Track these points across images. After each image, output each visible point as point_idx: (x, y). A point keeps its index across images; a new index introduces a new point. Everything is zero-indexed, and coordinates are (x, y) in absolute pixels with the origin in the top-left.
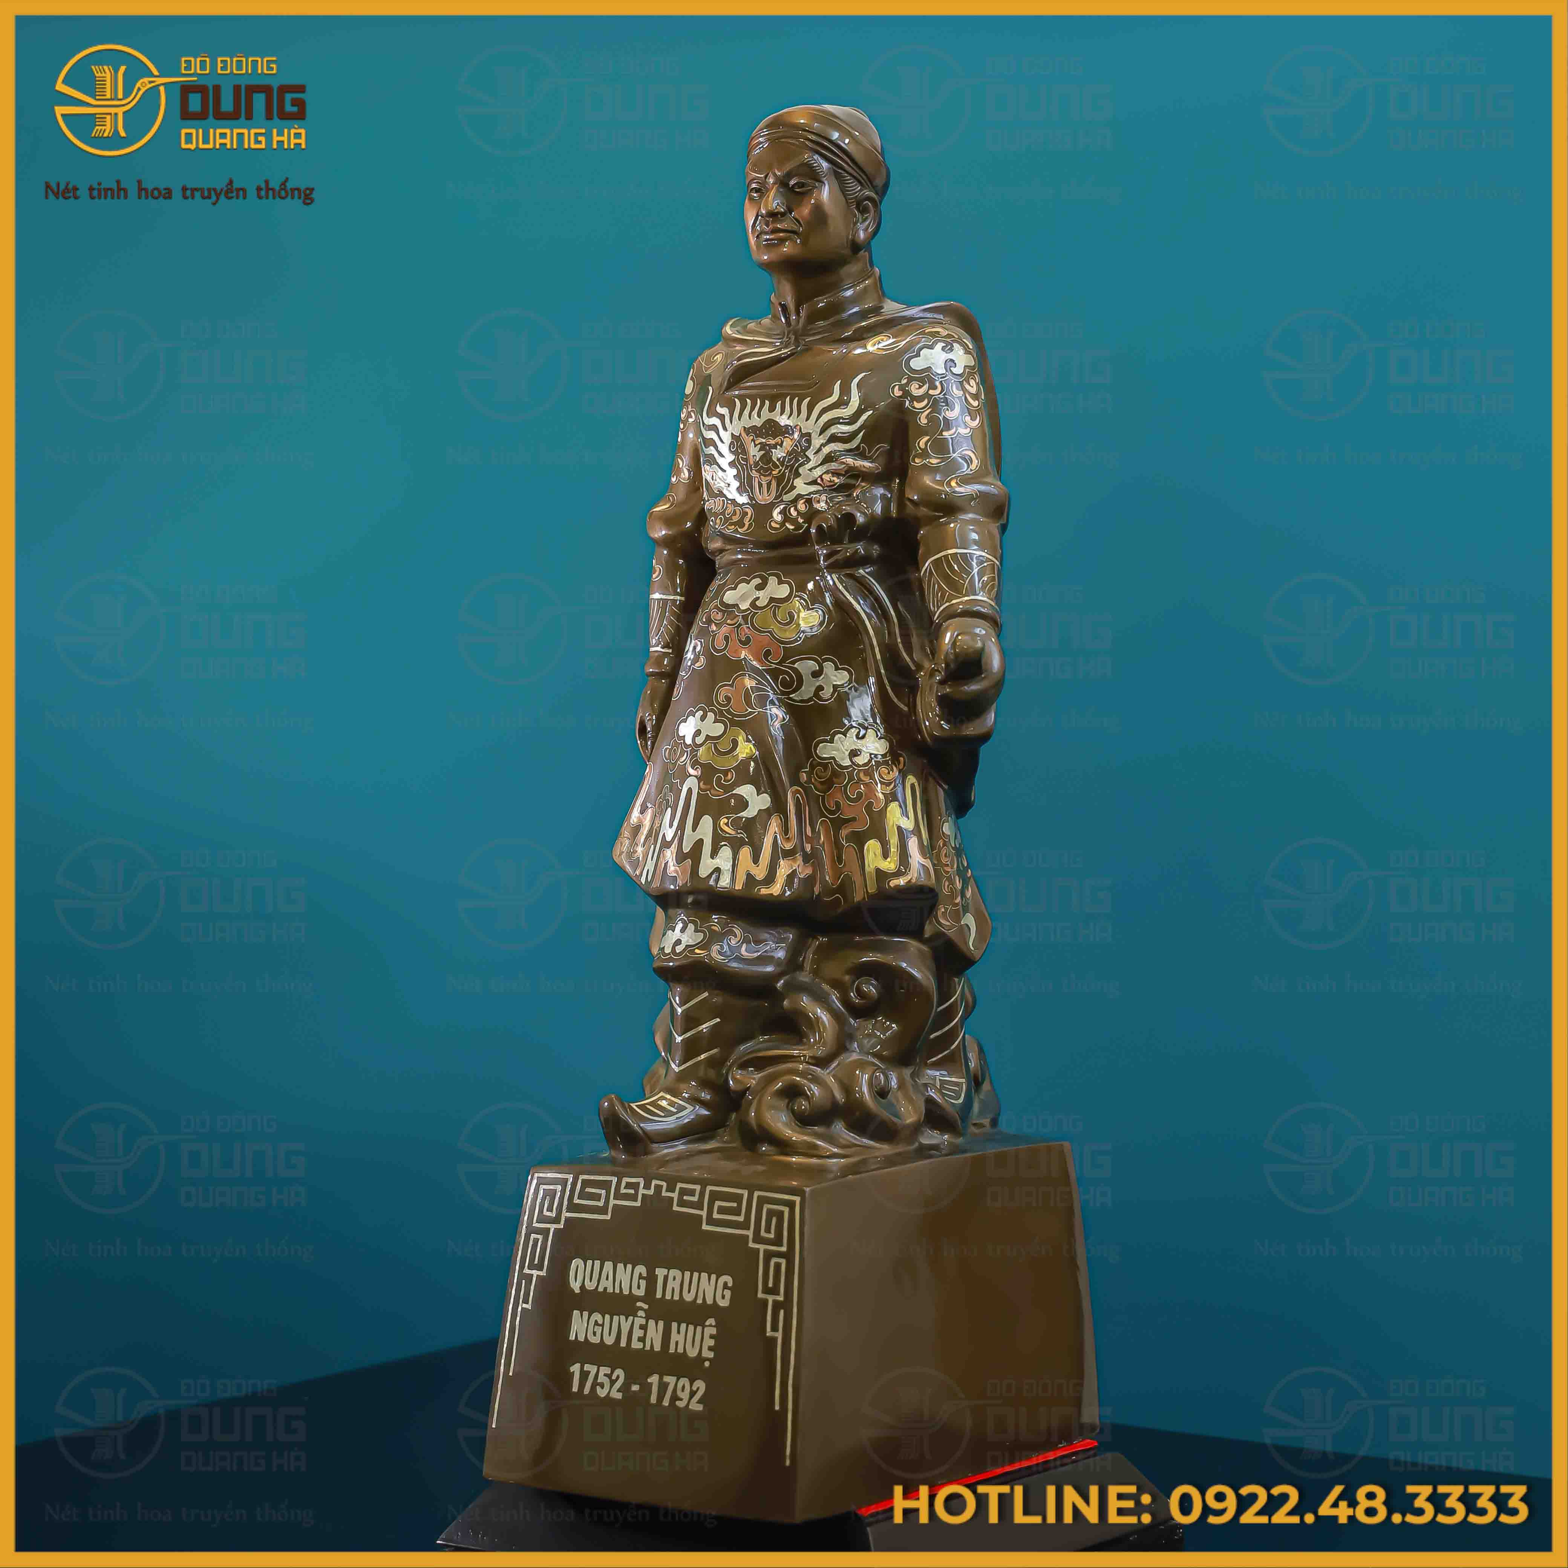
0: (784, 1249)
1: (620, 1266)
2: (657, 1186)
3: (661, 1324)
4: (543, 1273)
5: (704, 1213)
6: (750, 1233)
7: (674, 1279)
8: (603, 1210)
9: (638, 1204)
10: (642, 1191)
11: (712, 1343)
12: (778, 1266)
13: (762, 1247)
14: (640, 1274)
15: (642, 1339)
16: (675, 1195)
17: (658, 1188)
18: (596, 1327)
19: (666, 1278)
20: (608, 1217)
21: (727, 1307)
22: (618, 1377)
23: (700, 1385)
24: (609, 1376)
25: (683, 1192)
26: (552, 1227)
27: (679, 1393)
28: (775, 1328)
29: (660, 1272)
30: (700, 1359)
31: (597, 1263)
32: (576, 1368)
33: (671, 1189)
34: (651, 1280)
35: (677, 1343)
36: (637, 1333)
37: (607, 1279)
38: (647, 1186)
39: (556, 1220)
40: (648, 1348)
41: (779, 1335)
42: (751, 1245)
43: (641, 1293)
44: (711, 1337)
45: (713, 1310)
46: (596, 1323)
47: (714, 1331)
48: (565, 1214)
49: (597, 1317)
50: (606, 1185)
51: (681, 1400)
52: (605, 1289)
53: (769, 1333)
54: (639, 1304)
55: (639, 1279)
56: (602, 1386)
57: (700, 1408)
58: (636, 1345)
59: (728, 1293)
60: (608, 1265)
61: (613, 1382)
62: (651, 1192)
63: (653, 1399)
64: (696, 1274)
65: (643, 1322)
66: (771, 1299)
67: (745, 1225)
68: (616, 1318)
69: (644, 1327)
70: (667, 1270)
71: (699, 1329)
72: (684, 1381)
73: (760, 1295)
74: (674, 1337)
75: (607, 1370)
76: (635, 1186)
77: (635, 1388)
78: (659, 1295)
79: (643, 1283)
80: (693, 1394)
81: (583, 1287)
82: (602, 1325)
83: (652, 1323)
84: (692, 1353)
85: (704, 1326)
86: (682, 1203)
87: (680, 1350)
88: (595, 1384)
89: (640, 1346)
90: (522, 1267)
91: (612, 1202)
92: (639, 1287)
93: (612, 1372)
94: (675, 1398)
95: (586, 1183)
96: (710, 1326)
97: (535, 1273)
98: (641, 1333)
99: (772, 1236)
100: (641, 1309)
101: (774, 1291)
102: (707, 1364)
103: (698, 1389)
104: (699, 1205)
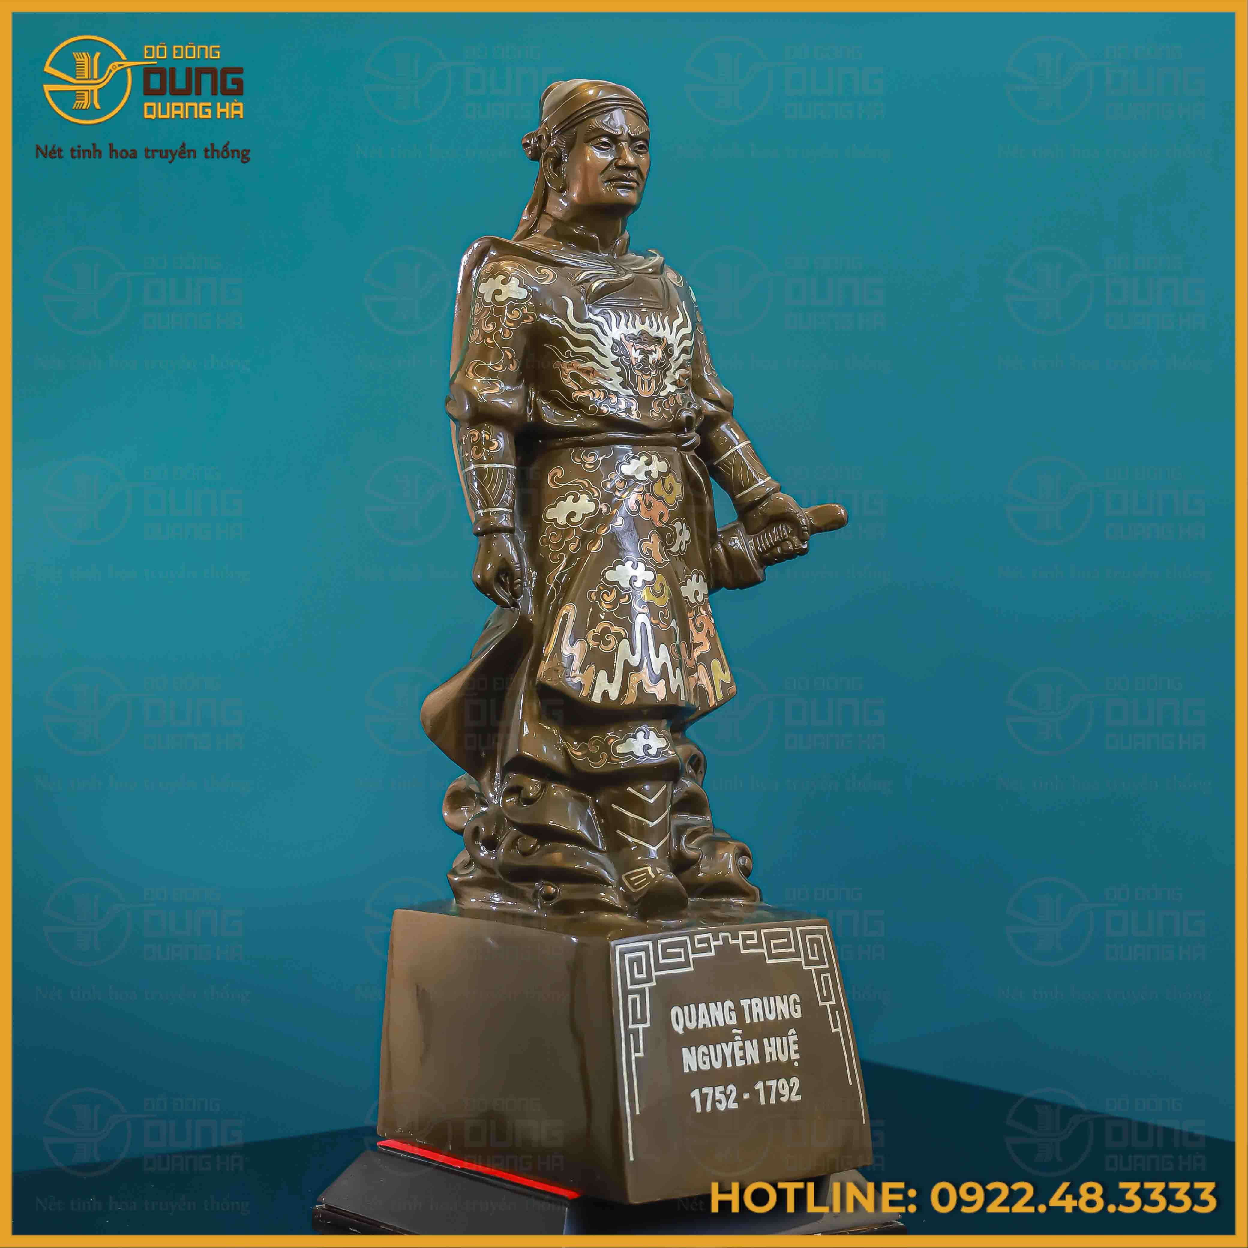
0: (827, 966)
1: (712, 1005)
2: (724, 938)
3: (755, 1042)
4: (648, 1025)
5: (765, 951)
6: (802, 959)
7: (757, 1005)
8: (686, 964)
9: (713, 954)
10: (713, 944)
11: (796, 1047)
12: (826, 979)
13: (813, 968)
14: (730, 1007)
15: (743, 1058)
16: (740, 941)
17: (725, 939)
18: (705, 1057)
19: (750, 1007)
20: (691, 969)
21: (801, 1018)
22: (731, 1091)
23: (795, 1081)
24: (724, 1093)
25: (745, 938)
26: (646, 986)
27: (782, 1092)
28: (836, 1026)
29: (745, 1003)
30: (790, 1062)
31: (693, 1007)
32: (695, 1094)
33: (735, 937)
34: (739, 1010)
35: (771, 1054)
36: (739, 1054)
37: (704, 1017)
38: (716, 939)
39: (649, 980)
40: (749, 1063)
41: (839, 1030)
42: (805, 968)
43: (734, 1022)
44: (795, 1043)
45: (791, 1022)
46: (704, 1054)
47: (795, 1038)
48: (655, 974)
49: (703, 1049)
50: (683, 944)
51: (784, 1096)
52: (704, 1025)
53: (834, 1030)
54: (734, 1031)
55: (730, 1012)
56: (720, 1102)
57: (799, 1098)
58: (740, 1063)
59: (798, 1007)
60: (702, 1007)
61: (728, 1097)
62: (721, 943)
63: (763, 1101)
64: (772, 999)
65: (741, 1044)
66: (828, 1004)
67: (797, 954)
68: (718, 1046)
69: (742, 1048)
70: (749, 1000)
71: (785, 1039)
72: (782, 1081)
73: (821, 1004)
74: (768, 1050)
75: (721, 1088)
76: (707, 941)
77: (746, 1096)
78: (748, 1021)
79: (733, 1014)
80: (791, 1089)
81: (685, 1028)
82: (709, 1054)
83: (748, 1043)
84: (784, 1059)
85: (788, 1036)
86: (746, 947)
87: (775, 1059)
88: (714, 1101)
89: (743, 1063)
90: (626, 1023)
91: (691, 956)
92: (731, 1018)
93: (726, 1089)
94: (778, 1095)
95: (665, 947)
96: (793, 1035)
97: (640, 1027)
98: (741, 1053)
99: (817, 958)
100: (738, 1034)
101: (829, 999)
102: (796, 1064)
103: (794, 1084)
104: (759, 946)
